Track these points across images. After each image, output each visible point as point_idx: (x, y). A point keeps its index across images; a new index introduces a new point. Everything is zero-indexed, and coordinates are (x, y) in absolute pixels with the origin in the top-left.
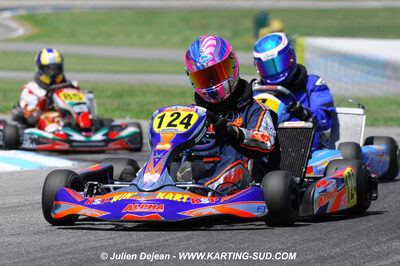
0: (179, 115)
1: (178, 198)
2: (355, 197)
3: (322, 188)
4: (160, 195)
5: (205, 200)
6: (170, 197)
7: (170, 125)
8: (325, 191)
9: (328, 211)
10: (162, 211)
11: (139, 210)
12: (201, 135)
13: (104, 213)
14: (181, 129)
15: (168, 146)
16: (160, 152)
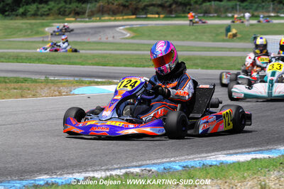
0: (131, 81)
1: (117, 124)
2: (231, 124)
3: (205, 120)
4: (109, 123)
5: (131, 126)
6: (113, 124)
7: (125, 86)
8: (207, 122)
9: (209, 132)
10: (107, 131)
11: (97, 130)
12: (140, 92)
13: (82, 131)
14: (129, 88)
15: (119, 97)
16: (114, 100)
